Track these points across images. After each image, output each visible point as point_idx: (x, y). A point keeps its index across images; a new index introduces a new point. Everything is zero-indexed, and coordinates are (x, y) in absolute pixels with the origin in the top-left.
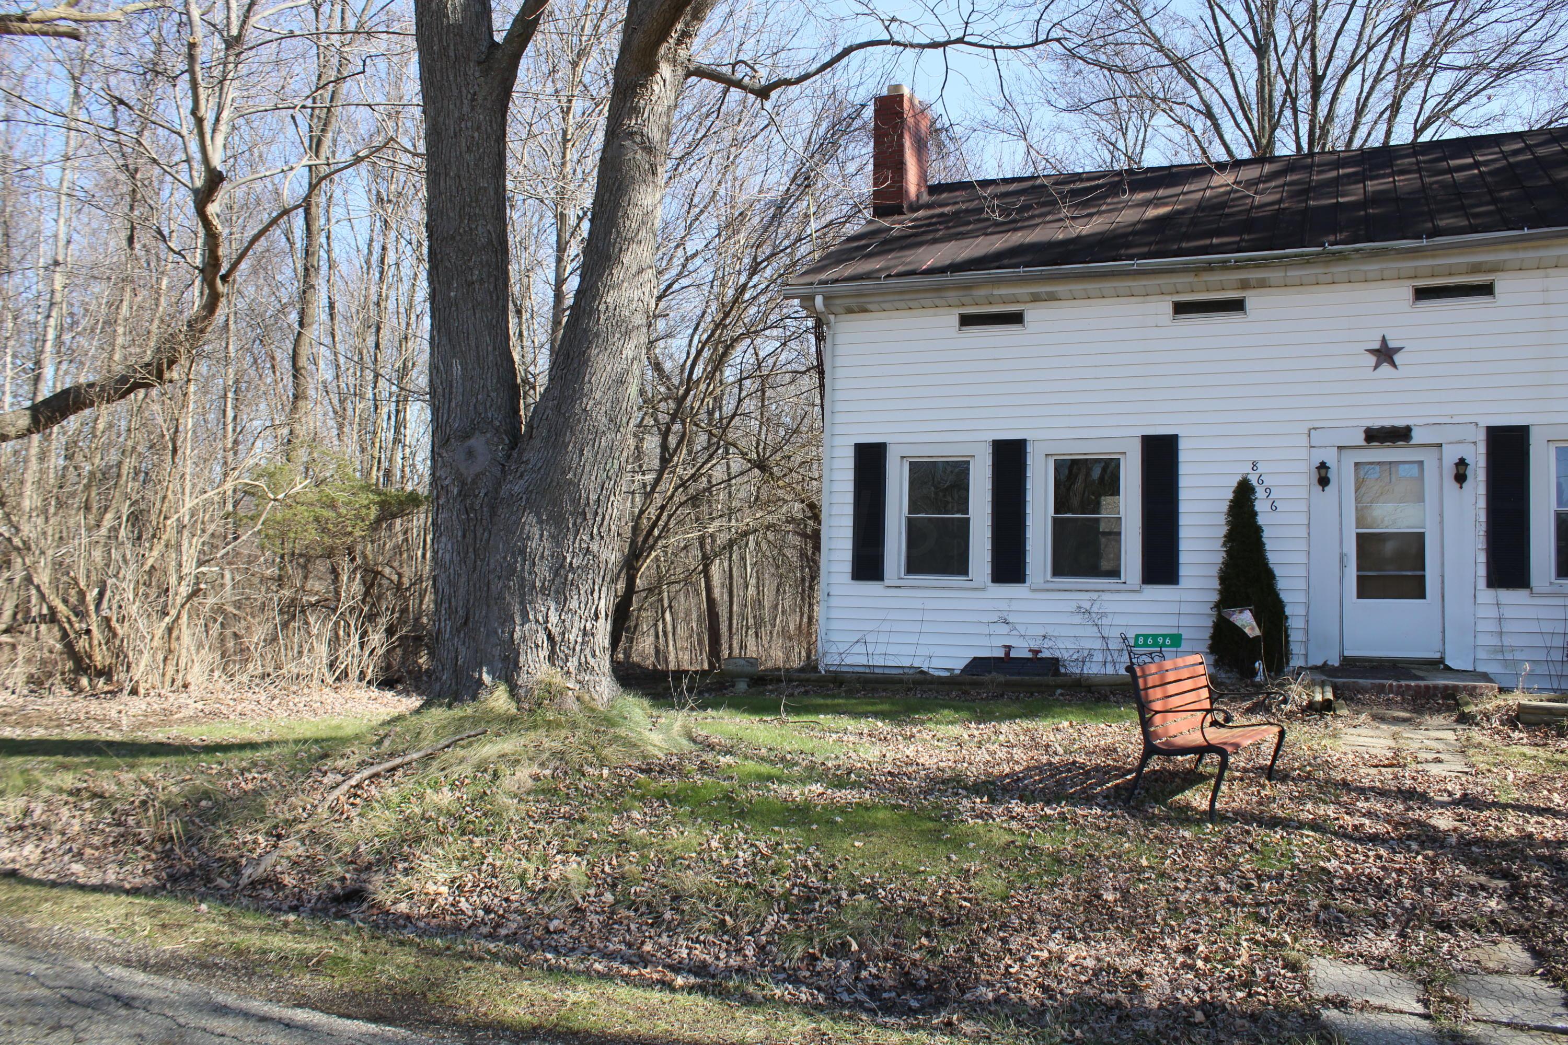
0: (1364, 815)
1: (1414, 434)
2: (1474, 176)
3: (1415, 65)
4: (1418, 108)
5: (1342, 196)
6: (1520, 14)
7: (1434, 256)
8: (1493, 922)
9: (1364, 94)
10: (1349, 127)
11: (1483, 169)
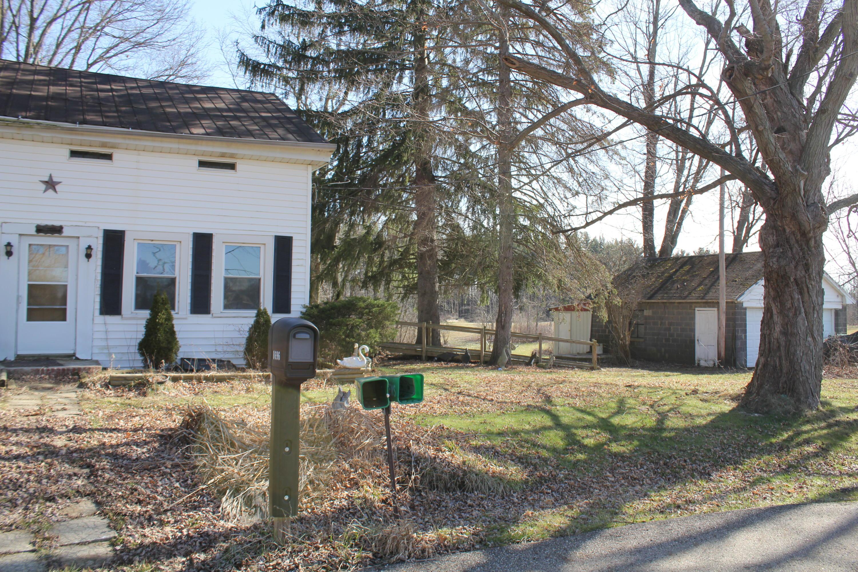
0: (14, 445)
1: (64, 230)
2: (110, 96)
3: (91, 28)
4: (89, 52)
5: (34, 91)
6: (147, 18)
7: (82, 135)
8: (78, 492)
9: (62, 37)
10: (52, 53)
11: (114, 93)
